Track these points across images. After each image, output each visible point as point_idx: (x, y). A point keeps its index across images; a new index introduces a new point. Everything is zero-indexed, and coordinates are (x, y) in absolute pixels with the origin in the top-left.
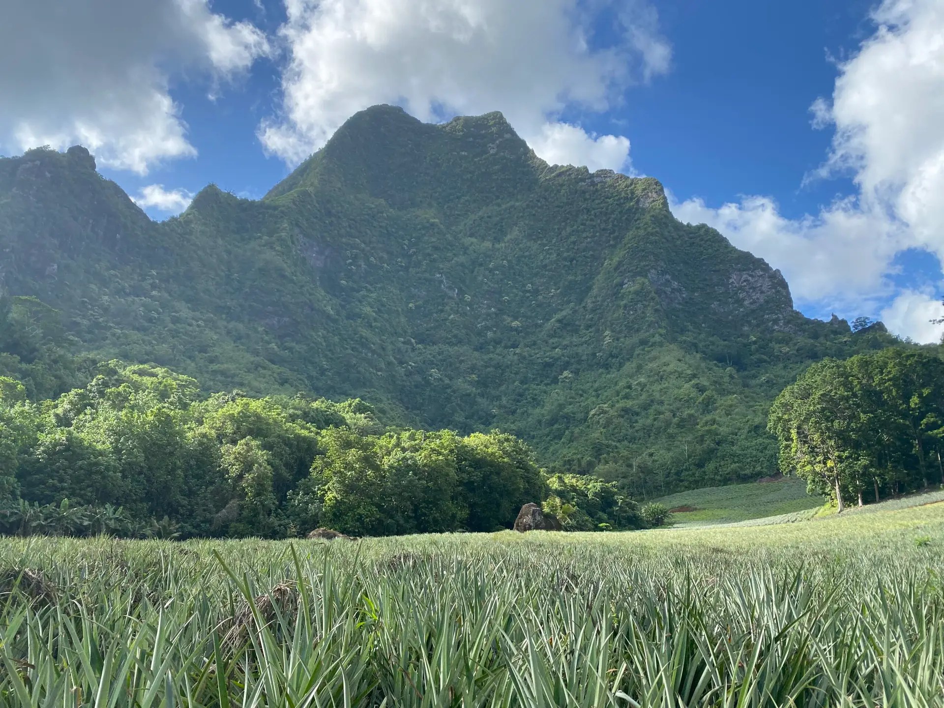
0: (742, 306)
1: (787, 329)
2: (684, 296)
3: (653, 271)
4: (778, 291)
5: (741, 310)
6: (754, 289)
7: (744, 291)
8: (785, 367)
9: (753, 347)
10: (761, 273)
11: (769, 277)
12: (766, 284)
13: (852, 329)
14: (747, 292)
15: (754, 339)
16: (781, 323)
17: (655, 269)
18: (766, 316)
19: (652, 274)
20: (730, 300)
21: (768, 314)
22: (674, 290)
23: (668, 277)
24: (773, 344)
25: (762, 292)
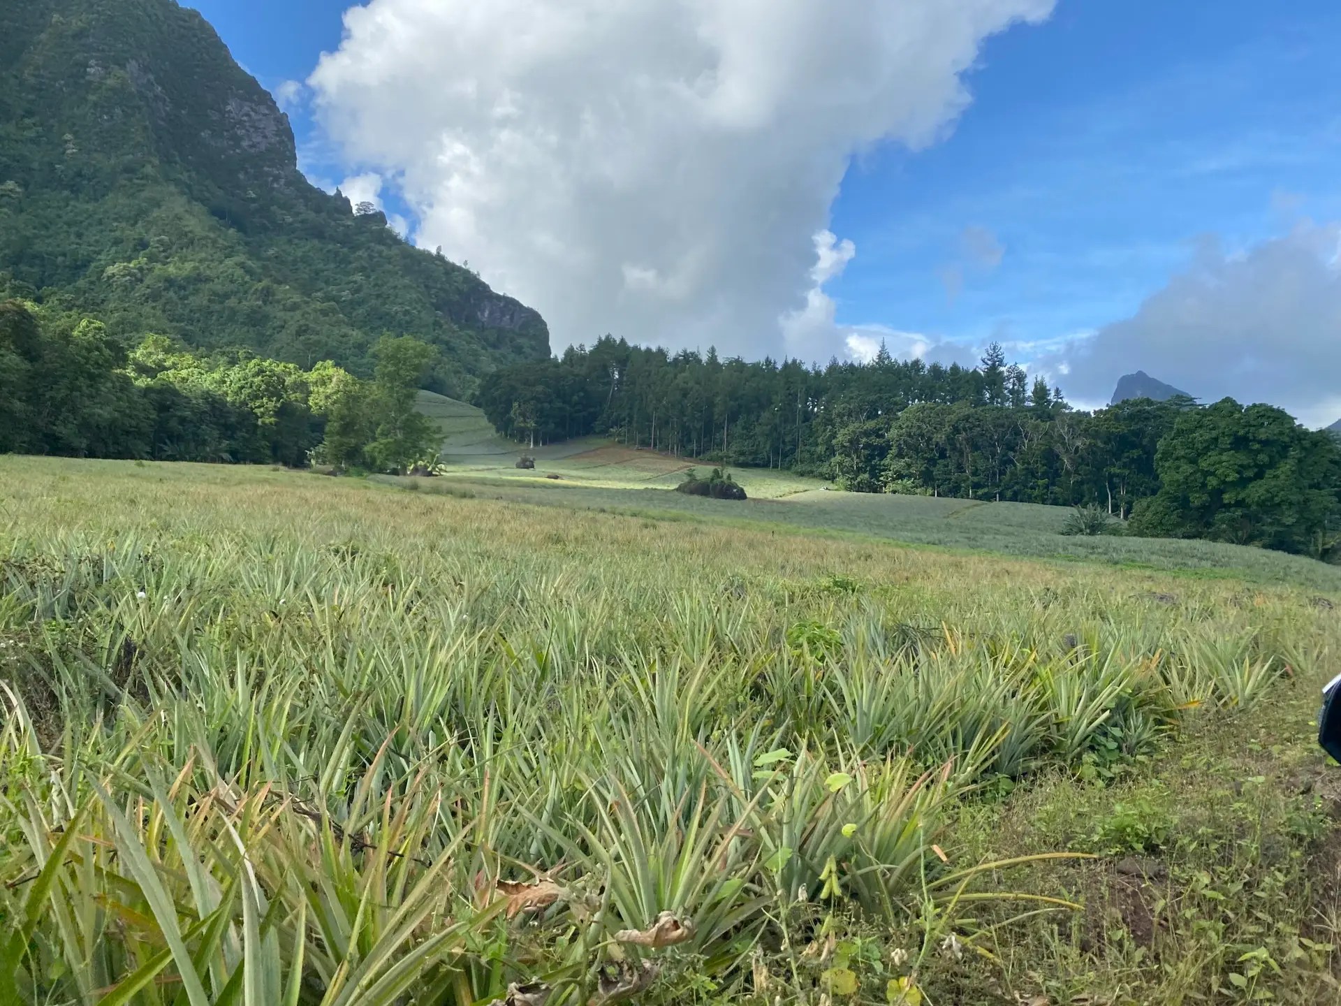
0: (238, 145)
1: (287, 191)
2: (168, 109)
3: (134, 62)
4: (283, 141)
5: (238, 151)
6: (257, 128)
7: (244, 127)
8: (290, 241)
9: (253, 206)
10: (267, 112)
11: (275, 119)
12: (272, 128)
13: (354, 211)
14: (248, 131)
15: (254, 196)
16: (282, 181)
17: (137, 61)
18: (266, 169)
19: (132, 65)
20: (225, 134)
21: (269, 167)
22: (156, 97)
23: (152, 77)
24: (274, 208)
25: (265, 137)
